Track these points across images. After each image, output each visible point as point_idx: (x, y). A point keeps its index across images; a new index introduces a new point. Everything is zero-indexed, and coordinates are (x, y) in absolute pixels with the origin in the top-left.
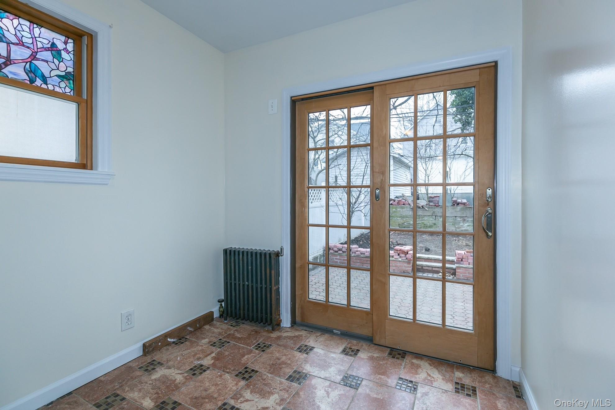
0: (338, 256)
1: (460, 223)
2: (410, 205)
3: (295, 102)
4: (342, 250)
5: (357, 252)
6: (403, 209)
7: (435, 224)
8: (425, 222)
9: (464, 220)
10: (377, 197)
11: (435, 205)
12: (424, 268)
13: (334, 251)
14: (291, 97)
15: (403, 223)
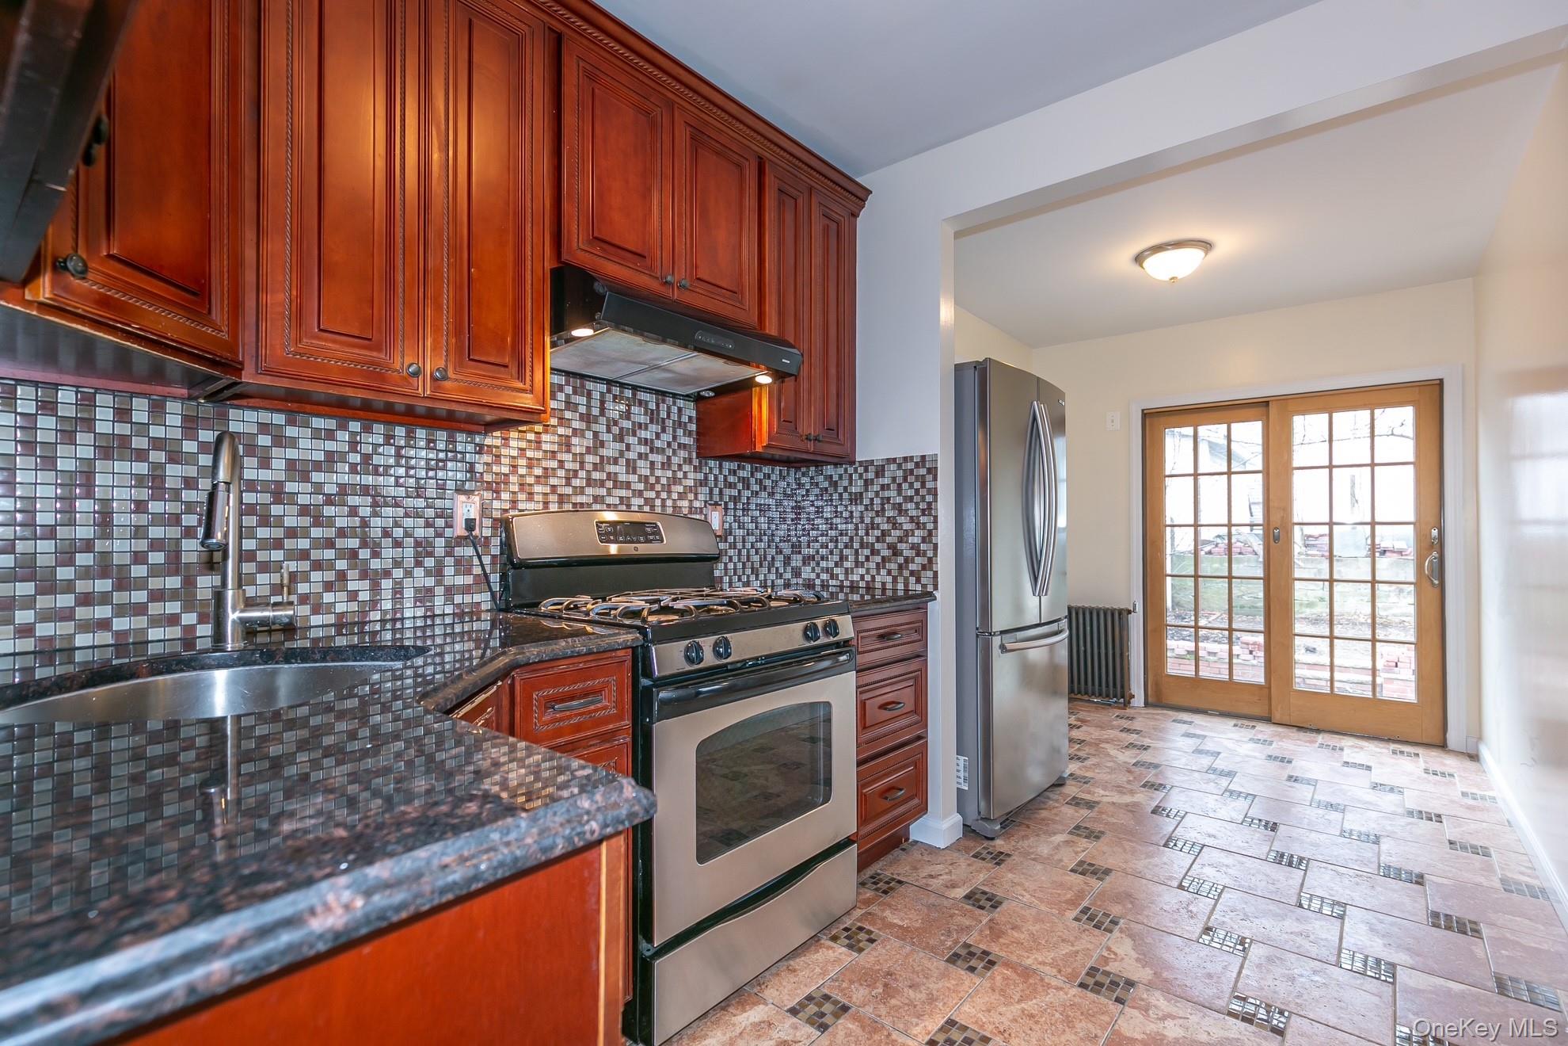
3: (1147, 416)
10: (1276, 539)
14: (1143, 410)
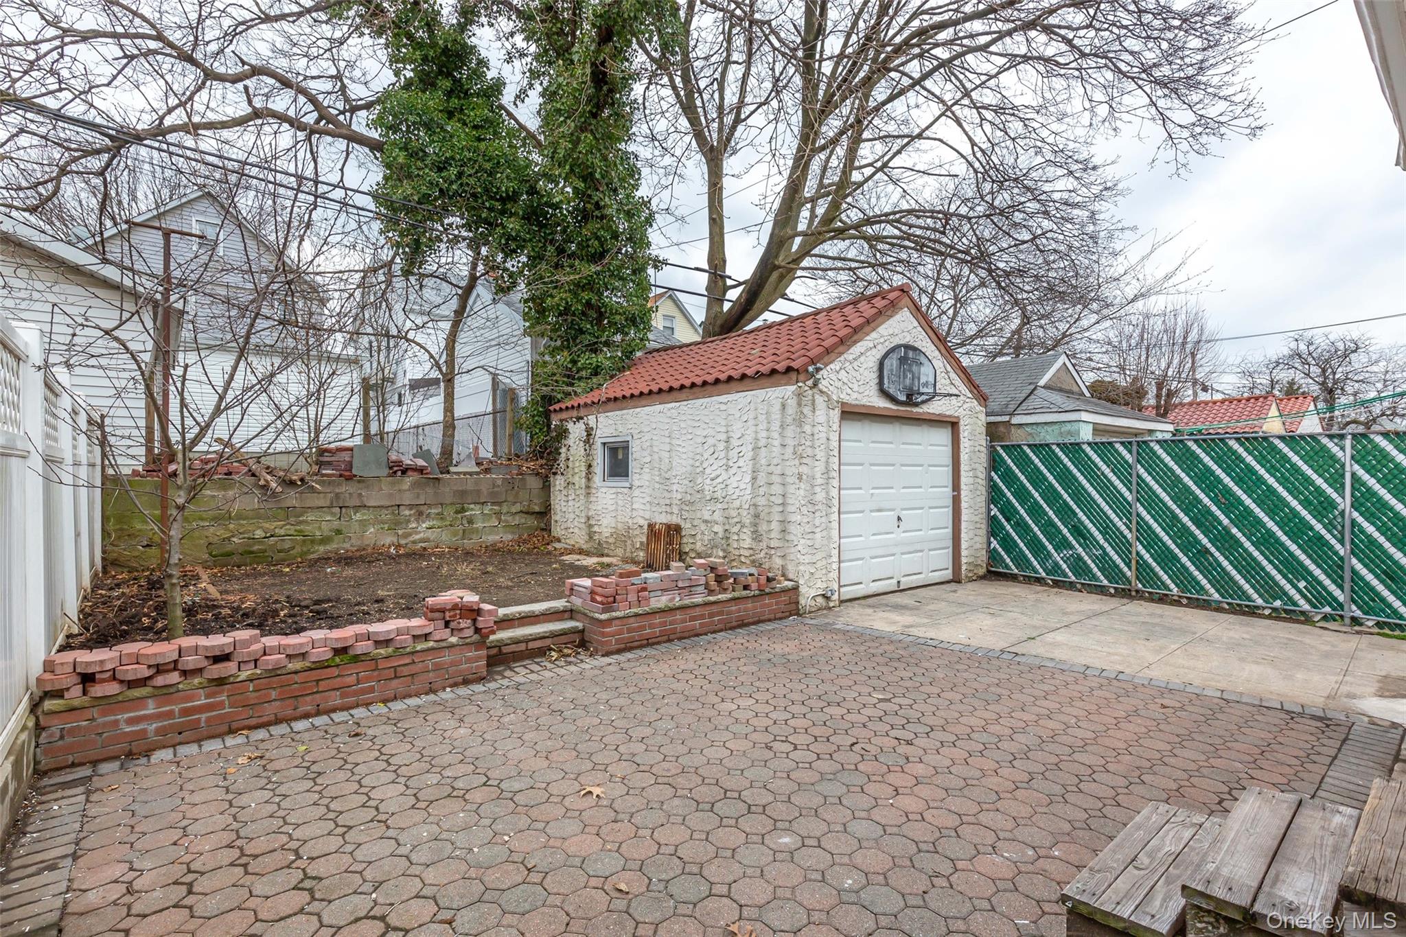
0: (151, 703)
1: (409, 521)
2: (253, 475)
4: (175, 669)
5: (265, 654)
6: (225, 490)
7: (338, 532)
8: (307, 529)
9: (420, 514)
11: (341, 476)
12: (505, 650)
13: (122, 682)
15: (224, 540)
